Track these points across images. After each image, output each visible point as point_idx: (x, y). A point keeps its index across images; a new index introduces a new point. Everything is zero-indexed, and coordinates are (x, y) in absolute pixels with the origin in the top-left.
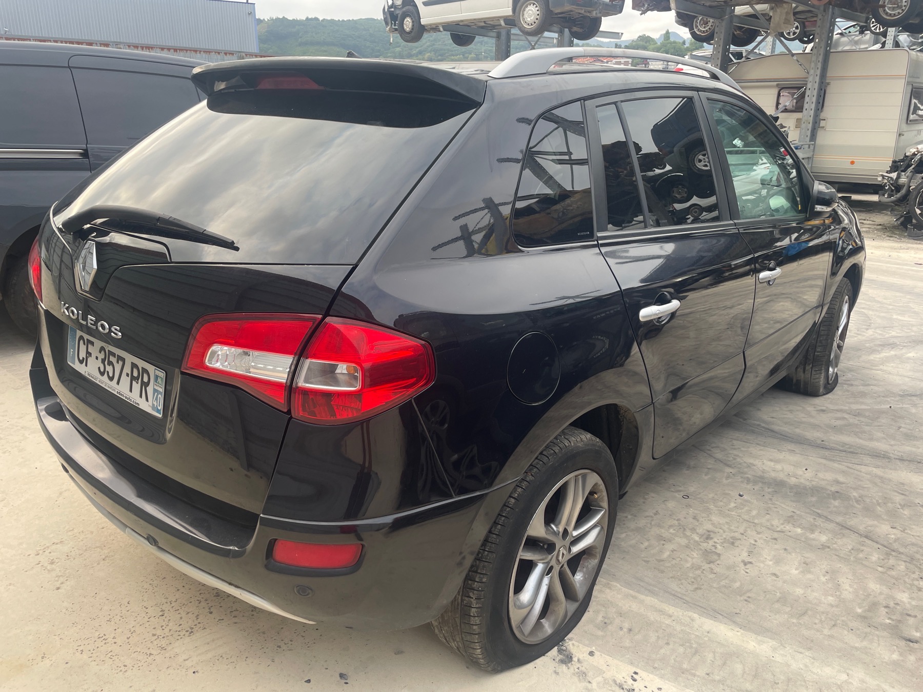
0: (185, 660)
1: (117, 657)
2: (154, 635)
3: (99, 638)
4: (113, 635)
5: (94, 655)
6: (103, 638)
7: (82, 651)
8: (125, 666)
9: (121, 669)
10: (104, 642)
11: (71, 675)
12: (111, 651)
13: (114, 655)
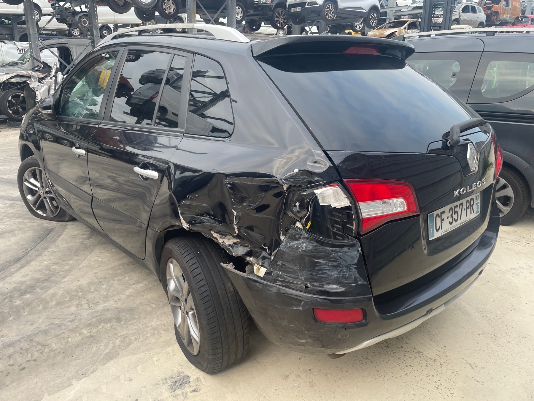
0: (439, 351)
1: (448, 377)
2: (427, 366)
3: (438, 389)
4: (434, 383)
5: (452, 387)
6: (438, 387)
7: (451, 394)
8: (453, 373)
9: (456, 374)
10: (440, 386)
11: (470, 393)
12: (446, 381)
13: (448, 379)
